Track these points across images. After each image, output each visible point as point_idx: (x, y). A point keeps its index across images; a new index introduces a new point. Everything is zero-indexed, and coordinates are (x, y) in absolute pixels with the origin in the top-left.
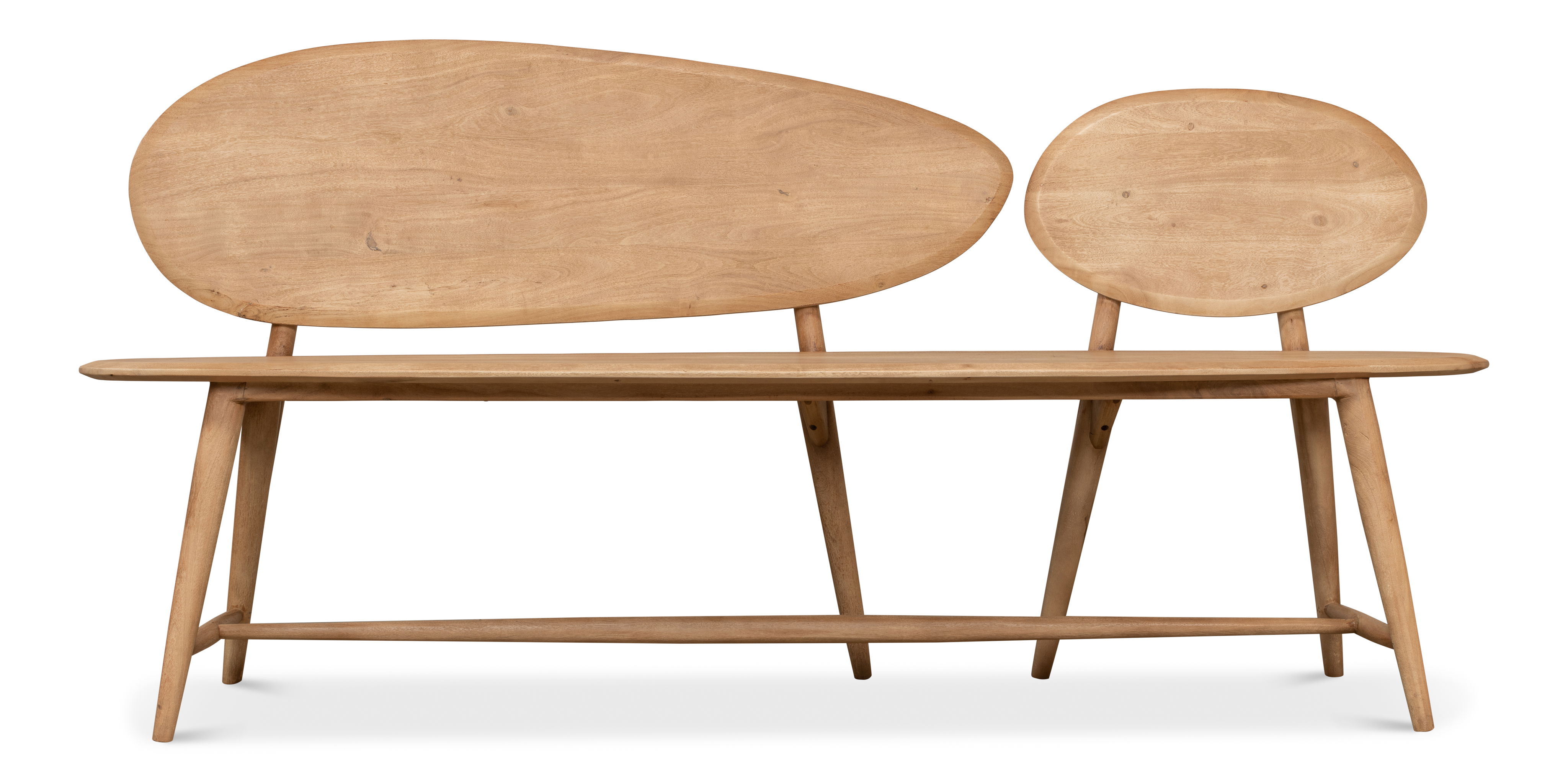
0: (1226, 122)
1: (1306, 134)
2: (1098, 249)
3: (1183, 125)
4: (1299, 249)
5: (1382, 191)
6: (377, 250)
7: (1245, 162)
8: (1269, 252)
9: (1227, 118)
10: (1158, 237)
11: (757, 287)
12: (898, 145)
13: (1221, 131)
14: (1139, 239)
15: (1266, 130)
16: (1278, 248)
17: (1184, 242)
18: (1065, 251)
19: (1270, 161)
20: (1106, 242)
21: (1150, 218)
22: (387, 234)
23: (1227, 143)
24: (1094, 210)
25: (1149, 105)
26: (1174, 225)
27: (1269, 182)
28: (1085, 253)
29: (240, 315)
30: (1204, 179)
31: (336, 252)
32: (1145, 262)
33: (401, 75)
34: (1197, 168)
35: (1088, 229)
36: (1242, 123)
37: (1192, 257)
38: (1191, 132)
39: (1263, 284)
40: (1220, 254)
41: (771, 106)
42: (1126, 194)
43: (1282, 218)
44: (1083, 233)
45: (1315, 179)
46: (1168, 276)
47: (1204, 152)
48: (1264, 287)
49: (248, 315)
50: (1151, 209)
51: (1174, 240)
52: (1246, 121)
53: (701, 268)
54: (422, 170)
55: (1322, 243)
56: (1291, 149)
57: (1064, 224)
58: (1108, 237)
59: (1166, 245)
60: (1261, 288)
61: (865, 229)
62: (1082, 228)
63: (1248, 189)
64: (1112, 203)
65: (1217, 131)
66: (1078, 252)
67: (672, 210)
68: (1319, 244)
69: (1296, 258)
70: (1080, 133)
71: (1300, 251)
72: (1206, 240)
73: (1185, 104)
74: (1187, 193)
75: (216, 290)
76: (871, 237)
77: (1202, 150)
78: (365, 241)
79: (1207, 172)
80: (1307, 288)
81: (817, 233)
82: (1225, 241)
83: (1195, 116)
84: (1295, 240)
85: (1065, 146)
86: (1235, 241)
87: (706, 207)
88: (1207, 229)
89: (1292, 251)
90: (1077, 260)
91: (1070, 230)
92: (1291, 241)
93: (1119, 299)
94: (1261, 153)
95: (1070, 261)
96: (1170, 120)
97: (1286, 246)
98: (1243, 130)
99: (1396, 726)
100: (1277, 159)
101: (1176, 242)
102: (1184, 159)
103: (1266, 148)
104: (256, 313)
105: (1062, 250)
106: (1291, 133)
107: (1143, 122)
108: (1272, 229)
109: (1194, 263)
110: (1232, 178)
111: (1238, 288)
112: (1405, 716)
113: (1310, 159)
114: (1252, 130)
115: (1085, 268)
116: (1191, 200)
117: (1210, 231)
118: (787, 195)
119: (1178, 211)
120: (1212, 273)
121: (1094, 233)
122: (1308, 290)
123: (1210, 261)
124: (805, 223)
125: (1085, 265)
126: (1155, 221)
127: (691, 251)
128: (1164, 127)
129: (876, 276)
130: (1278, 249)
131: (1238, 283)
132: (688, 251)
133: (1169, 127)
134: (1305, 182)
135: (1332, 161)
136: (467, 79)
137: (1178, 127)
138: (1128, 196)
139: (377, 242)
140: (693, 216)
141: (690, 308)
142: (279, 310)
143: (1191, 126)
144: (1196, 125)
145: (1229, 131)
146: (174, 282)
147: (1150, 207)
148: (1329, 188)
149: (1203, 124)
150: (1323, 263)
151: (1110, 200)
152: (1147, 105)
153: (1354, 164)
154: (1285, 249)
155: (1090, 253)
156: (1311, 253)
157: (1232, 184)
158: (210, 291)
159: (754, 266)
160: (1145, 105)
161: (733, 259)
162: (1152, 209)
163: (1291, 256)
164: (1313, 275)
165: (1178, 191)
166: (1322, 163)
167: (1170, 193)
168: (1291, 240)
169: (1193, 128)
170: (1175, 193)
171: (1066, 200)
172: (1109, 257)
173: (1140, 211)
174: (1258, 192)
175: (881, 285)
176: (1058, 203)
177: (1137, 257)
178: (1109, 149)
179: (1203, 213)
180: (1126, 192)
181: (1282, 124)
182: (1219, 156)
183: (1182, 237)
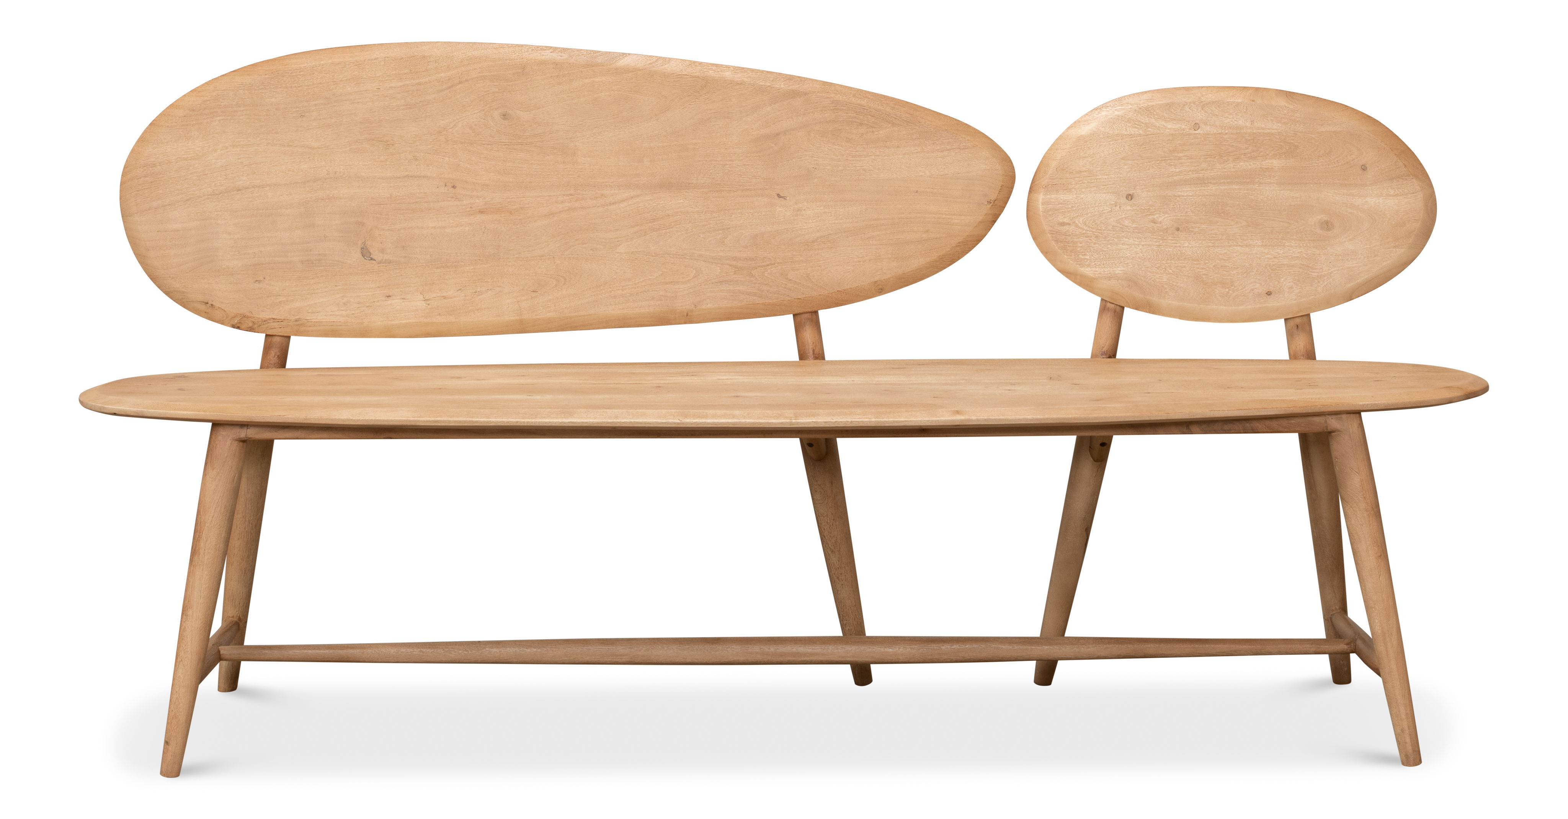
0: (1232, 123)
1: (1313, 136)
2: (1101, 253)
3: (1188, 126)
4: (1304, 255)
5: (1390, 196)
6: (372, 259)
7: (1252, 164)
8: (1275, 257)
9: (1233, 118)
10: (1161, 242)
11: (755, 294)
12: (898, 147)
13: (1227, 132)
14: (1143, 243)
15: (1273, 131)
16: (1283, 253)
17: (1188, 247)
18: (1067, 255)
19: (1276, 163)
20: (1109, 246)
21: (1154, 222)
22: (381, 243)
23: (1233, 144)
24: (1097, 213)
25: (1154, 104)
26: (1178, 229)
27: (1275, 185)
28: (1088, 257)
29: (233, 326)
30: (1209, 181)
31: (331, 262)
32: (1148, 268)
33: (393, 79)
34: (1203, 170)
35: (1091, 233)
36: (1248, 124)
37: (1195, 263)
38: (1196, 132)
39: (1268, 290)
40: (1224, 260)
41: (769, 107)
42: (1130, 197)
43: (1288, 223)
44: (1086, 237)
45: (1322, 182)
46: (1171, 282)
47: (1209, 153)
48: (1269, 293)
49: (243, 327)
50: (1155, 212)
51: (1178, 245)
52: (1252, 122)
53: (699, 275)
54: (416, 177)
55: (1328, 248)
56: (1298, 151)
57: (1066, 228)
58: (1111, 241)
59: (1170, 249)
60: (1266, 295)
61: (864, 234)
62: (1084, 232)
63: (1254, 193)
64: (1116, 206)
65: (1223, 131)
66: (1081, 256)
67: (669, 215)
68: (1326, 250)
69: (1302, 264)
70: (1082, 133)
71: (1306, 257)
72: (1210, 244)
73: (1190, 103)
74: (1191, 196)
75: (210, 303)
76: (871, 242)
77: (1208, 151)
78: (359, 250)
79: (1212, 174)
80: (1314, 294)
81: (815, 238)
82: (1230, 246)
83: (1201, 116)
84: (1301, 245)
85: (1069, 146)
86: (1240, 246)
87: (703, 212)
88: (1211, 234)
89: (1297, 257)
90: (1080, 265)
91: (1072, 234)
92: (1296, 246)
93: (1122, 305)
94: (1268, 155)
95: (1072, 266)
96: (1175, 120)
97: (1291, 252)
98: (1249, 131)
99: (1382, 759)
100: (1283, 161)
101: (1180, 246)
102: (1190, 161)
103: (1273, 150)
104: (251, 325)
105: (1064, 254)
106: (1298, 134)
107: (1148, 122)
108: (1278, 234)
109: (1198, 268)
110: (1237, 180)
111: (1243, 295)
112: (1393, 748)
113: (1317, 162)
114: (1258, 131)
115: (1087, 272)
116: (1195, 203)
117: (1214, 236)
119: (1182, 215)
120: (1216, 279)
121: (1096, 237)
122: (1313, 297)
123: (1214, 266)
124: (804, 228)
125: (1087, 269)
126: (1159, 225)
127: (688, 257)
128: (1169, 127)
129: (876, 282)
130: (1283, 255)
131: (1242, 289)
132: (685, 258)
133: (1174, 127)
134: (1312, 186)
135: (1340, 164)
136: (460, 83)
137: (1183, 127)
138: (1132, 199)
139: (371, 251)
140: (690, 221)
141: (687, 315)
142: (274, 322)
143: (1196, 126)
144: (1202, 125)
145: (1235, 131)
146: (167, 293)
147: (1154, 210)
148: (1336, 191)
149: (1208, 124)
150: (1329, 270)
151: (1113, 203)
152: (1152, 104)
153: (1363, 167)
154: (1290, 254)
155: (1092, 257)
156: (1317, 259)
157: (1237, 187)
158: (204, 304)
159: (752, 272)
160: (1150, 104)
161: (731, 265)
163: (1296, 262)
164: (1319, 282)
165: (1183, 194)
166: (1330, 166)
167: (1175, 196)
168: (1297, 245)
169: (1199, 128)
170: (1179, 196)
171: (1069, 203)
172: (1112, 262)
173: (1144, 214)
174: (1264, 195)
175: (880, 291)
176: (1060, 205)
177: (1140, 262)
178: (1113, 149)
179: (1208, 217)
180: (1130, 195)
181: (1289, 124)
182: (1225, 158)
183: (1186, 242)
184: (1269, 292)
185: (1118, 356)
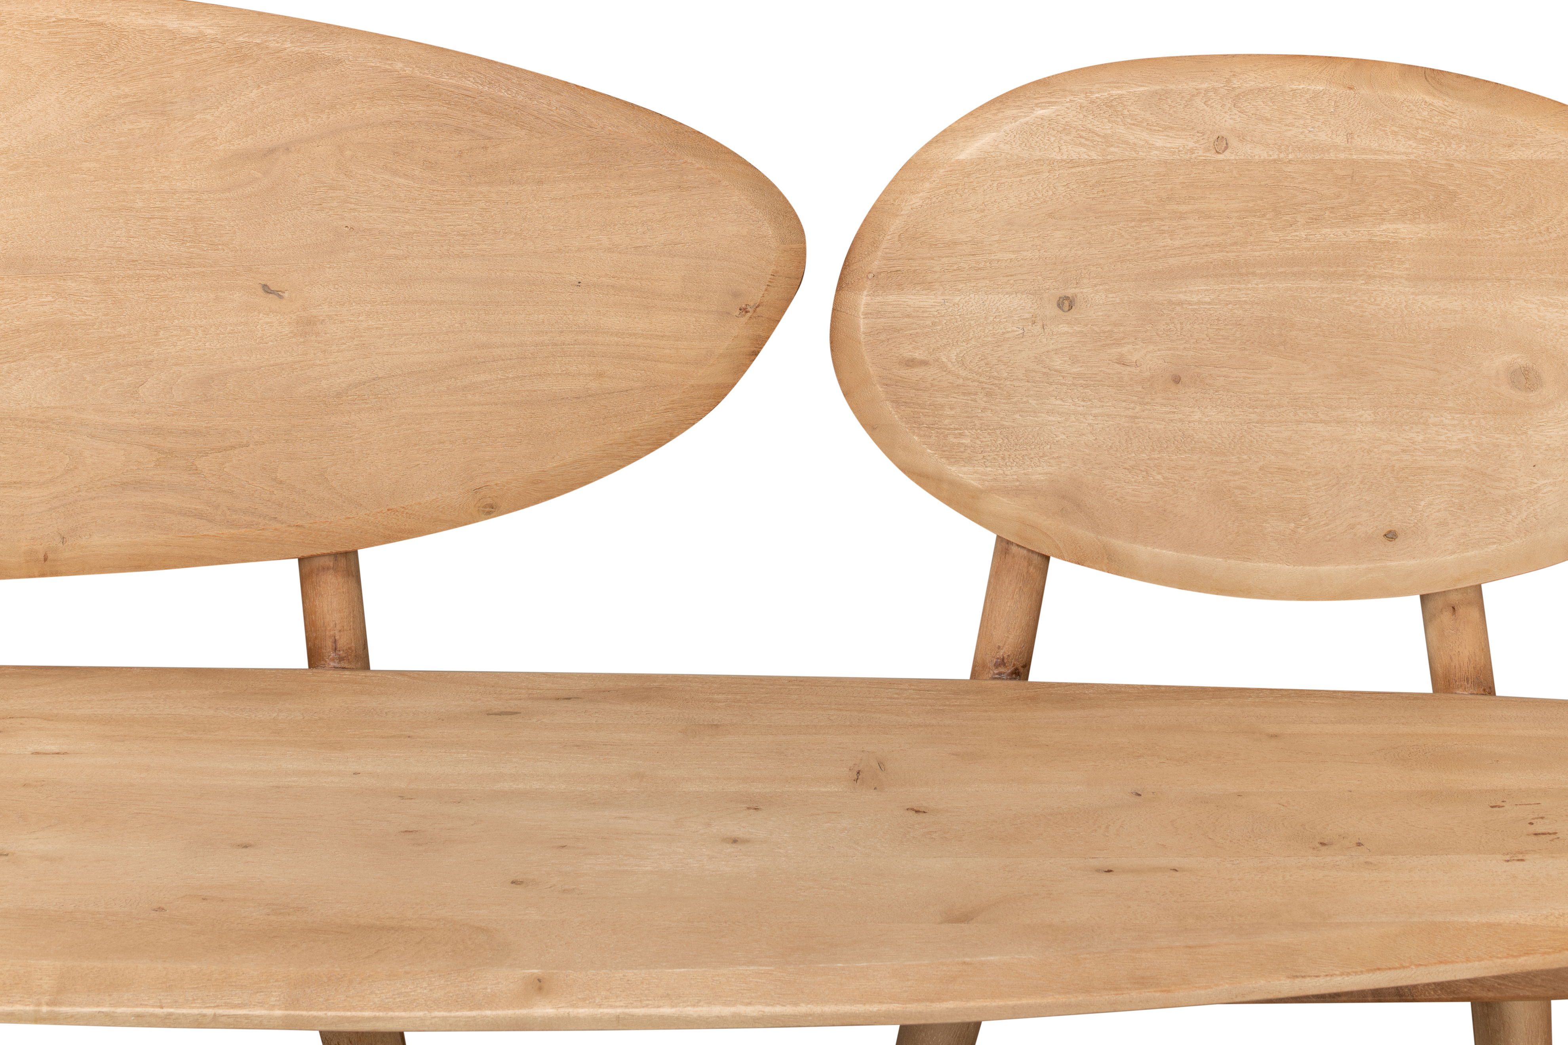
0: (1302, 137)
1: (1490, 170)
2: (998, 432)
3: (1202, 142)
4: (1474, 447)
7: (1348, 231)
8: (1403, 451)
9: (1305, 126)
10: (1138, 408)
11: (200, 516)
12: (541, 182)
13: (1290, 157)
14: (1095, 411)
15: (1398, 157)
16: (1424, 442)
17: (1200, 422)
18: (919, 435)
19: (1405, 230)
20: (1017, 416)
21: (1121, 361)
23: (1305, 186)
24: (990, 339)
25: (1124, 92)
26: (1177, 380)
27: (1403, 281)
28: (966, 441)
30: (1251, 270)
32: (1106, 468)
34: (1235, 244)
35: (976, 384)
36: (1340, 140)
37: (1218, 459)
38: (1220, 157)
39: (1389, 529)
40: (1286, 454)
41: (255, 91)
42: (1067, 303)
43: (1434, 370)
44: (964, 394)
45: (1513, 276)
46: (1161, 503)
47: (1251, 205)
48: (1391, 536)
50: (1123, 338)
51: (1176, 417)
52: (1350, 136)
53: (76, 468)
55: (1530, 432)
56: (1455, 204)
57: (919, 371)
58: (1022, 405)
59: (1158, 427)
60: (1384, 539)
61: (456, 379)
62: (960, 381)
63: (1354, 298)
64: (1034, 323)
65: (1282, 156)
66: (952, 439)
67: (18, 331)
68: (1523, 437)
69: (1467, 468)
70: (962, 156)
71: (1478, 450)
72: (1253, 416)
73: (1207, 91)
74: (1209, 303)
76: (470, 397)
77: (1248, 202)
79: (1257, 254)
80: (1494, 543)
81: (344, 385)
82: (1299, 422)
83: (1231, 122)
84: (1466, 423)
85: (927, 185)
86: (1321, 421)
87: (95, 324)
88: (1255, 392)
89: (1457, 451)
90: (948, 458)
91: (932, 385)
92: (1454, 426)
93: (1047, 554)
94: (1386, 211)
95: (932, 460)
96: (1172, 128)
97: (1443, 438)
98: (1342, 156)
100: (1423, 226)
101: (1181, 420)
102: (1205, 222)
103: (1398, 201)
105: (914, 433)
106: (1456, 165)
107: (1109, 132)
108: (1411, 396)
109: (1225, 472)
110: (1315, 269)
111: (1328, 537)
113: (1501, 230)
114: (1364, 156)
115: (965, 477)
116: (1218, 320)
117: (1262, 397)
118: (281, 297)
119: (1188, 346)
120: (1265, 499)
121: (989, 394)
122: (1495, 546)
123: (1261, 469)
124: (318, 362)
125: (965, 469)
126: (1133, 369)
127: (54, 426)
128: (1157, 145)
129: (477, 490)
130: (1425, 445)
131: (1327, 525)
132: (47, 427)
133: (1169, 145)
134: (1489, 284)
135: (1554, 235)
137: (1191, 144)
138: (1071, 308)
140: (64, 345)
141: (45, 560)
143: (1221, 143)
144: (1234, 142)
145: (1310, 157)
147: (1122, 335)
148: (1545, 299)
149: (1248, 138)
150: (1532, 483)
151: (1027, 316)
152: (1120, 92)
154: (1441, 444)
155: (978, 442)
156: (1502, 456)
157: (1316, 284)
159: (197, 464)
160: (1115, 92)
161: (150, 446)
162: (1126, 340)
163: (1454, 462)
164: (1508, 512)
165: (1188, 298)
166: (1530, 241)
167: (1170, 302)
168: (1456, 422)
169: (1226, 148)
170: (1181, 303)
171: (926, 315)
172: (1024, 453)
173: (1099, 343)
174: (1377, 305)
175: (488, 509)
176: (906, 320)
177: (1089, 455)
178: (1028, 194)
179: (1247, 352)
180: (1067, 298)
181: (1435, 143)
182: (1287, 218)
183: (1196, 409)
184: (1390, 531)
185: (1036, 674)
